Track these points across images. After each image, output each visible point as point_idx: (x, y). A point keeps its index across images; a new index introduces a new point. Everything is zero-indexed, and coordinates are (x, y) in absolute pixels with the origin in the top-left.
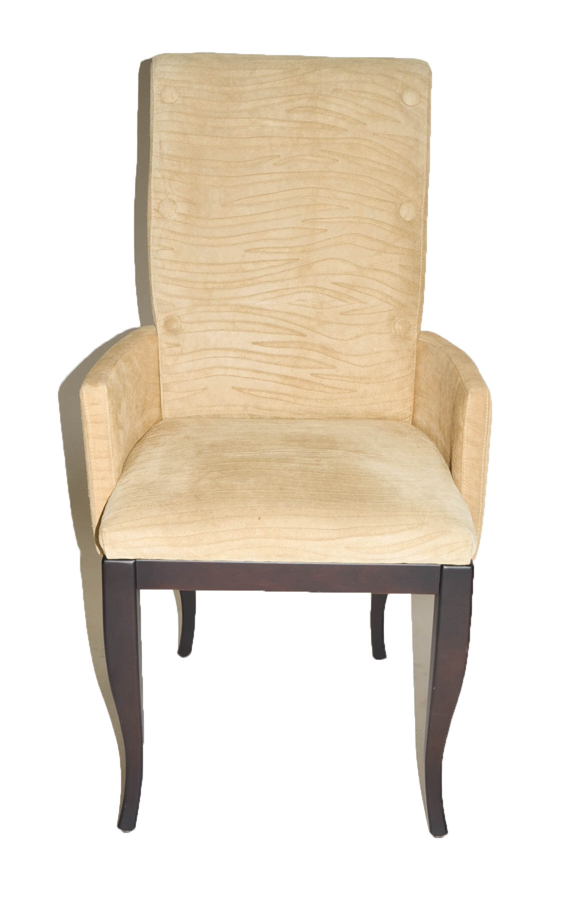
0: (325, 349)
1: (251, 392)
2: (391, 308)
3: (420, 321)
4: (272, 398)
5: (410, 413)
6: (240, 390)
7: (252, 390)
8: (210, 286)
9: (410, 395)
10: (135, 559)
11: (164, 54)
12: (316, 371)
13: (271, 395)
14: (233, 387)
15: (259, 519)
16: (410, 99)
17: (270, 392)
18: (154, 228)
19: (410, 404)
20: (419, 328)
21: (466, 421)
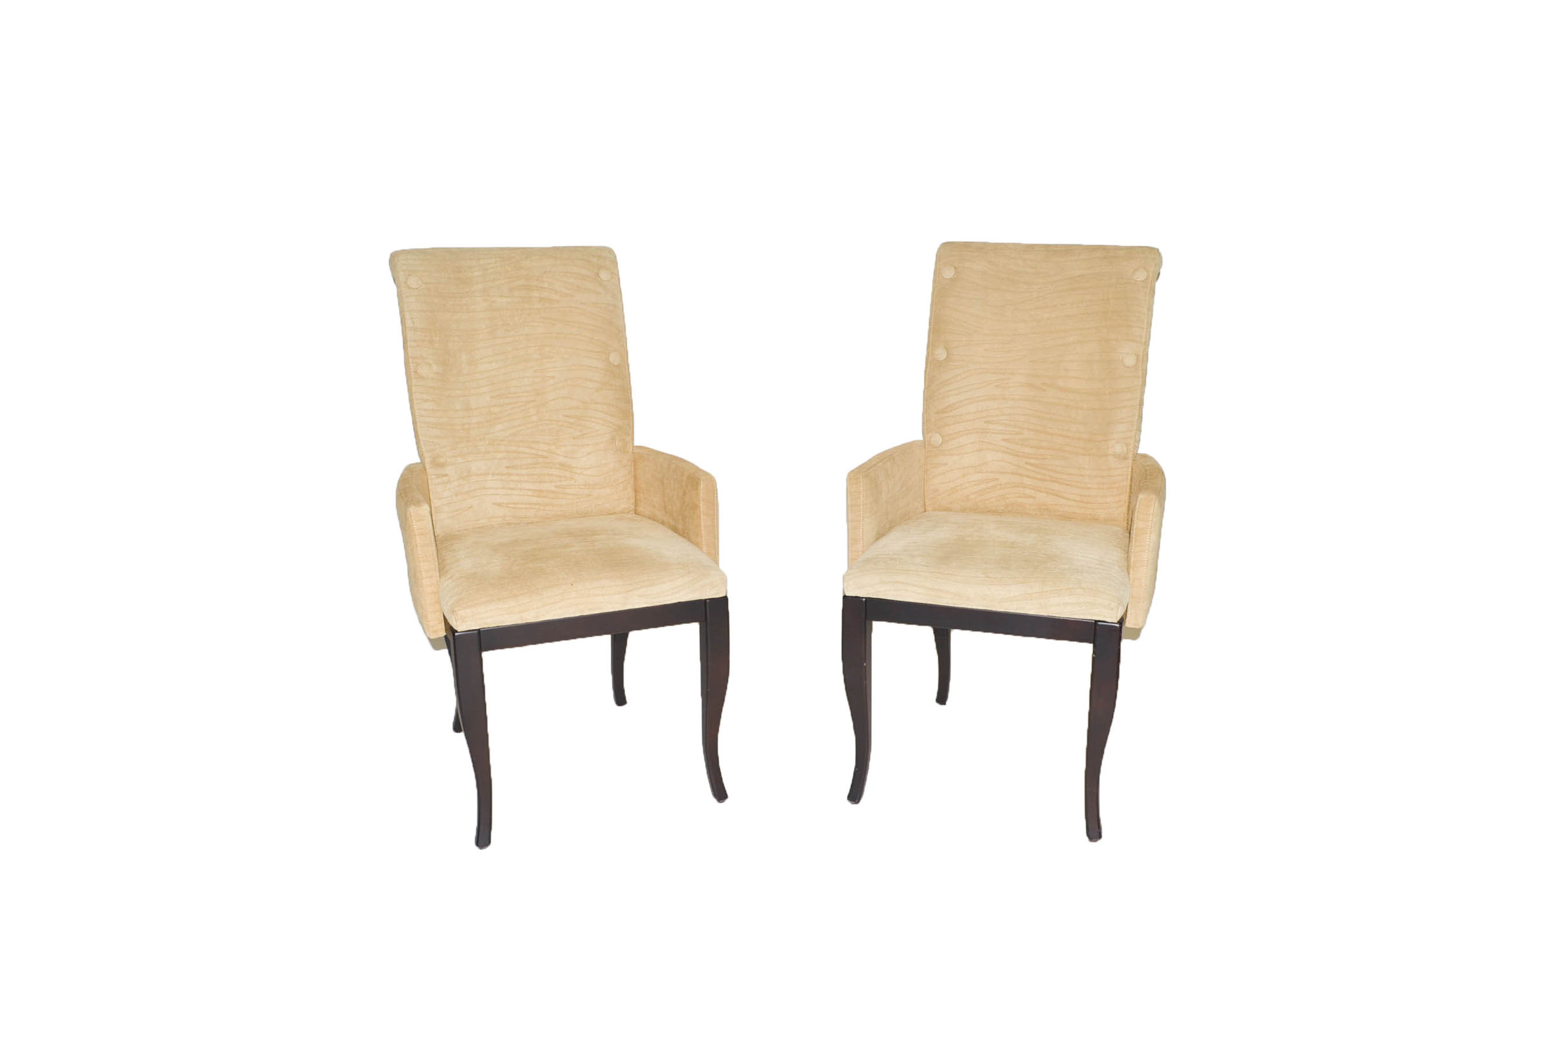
0: (563, 466)
1: (509, 506)
2: (612, 430)
3: (633, 439)
4: (526, 508)
5: (633, 507)
6: (499, 505)
7: (510, 503)
8: (466, 427)
9: (632, 494)
10: (479, 629)
11: (403, 250)
12: (558, 484)
13: (525, 506)
14: (494, 504)
15: (572, 585)
16: (604, 275)
17: (526, 504)
18: (415, 386)
19: (633, 501)
20: (633, 444)
21: (701, 500)
